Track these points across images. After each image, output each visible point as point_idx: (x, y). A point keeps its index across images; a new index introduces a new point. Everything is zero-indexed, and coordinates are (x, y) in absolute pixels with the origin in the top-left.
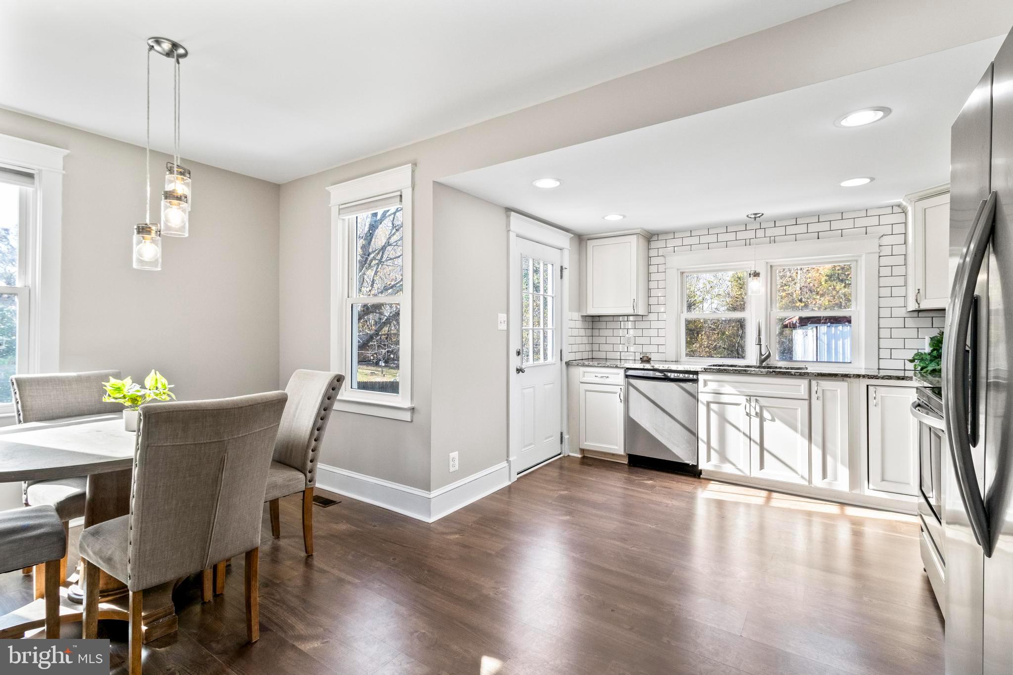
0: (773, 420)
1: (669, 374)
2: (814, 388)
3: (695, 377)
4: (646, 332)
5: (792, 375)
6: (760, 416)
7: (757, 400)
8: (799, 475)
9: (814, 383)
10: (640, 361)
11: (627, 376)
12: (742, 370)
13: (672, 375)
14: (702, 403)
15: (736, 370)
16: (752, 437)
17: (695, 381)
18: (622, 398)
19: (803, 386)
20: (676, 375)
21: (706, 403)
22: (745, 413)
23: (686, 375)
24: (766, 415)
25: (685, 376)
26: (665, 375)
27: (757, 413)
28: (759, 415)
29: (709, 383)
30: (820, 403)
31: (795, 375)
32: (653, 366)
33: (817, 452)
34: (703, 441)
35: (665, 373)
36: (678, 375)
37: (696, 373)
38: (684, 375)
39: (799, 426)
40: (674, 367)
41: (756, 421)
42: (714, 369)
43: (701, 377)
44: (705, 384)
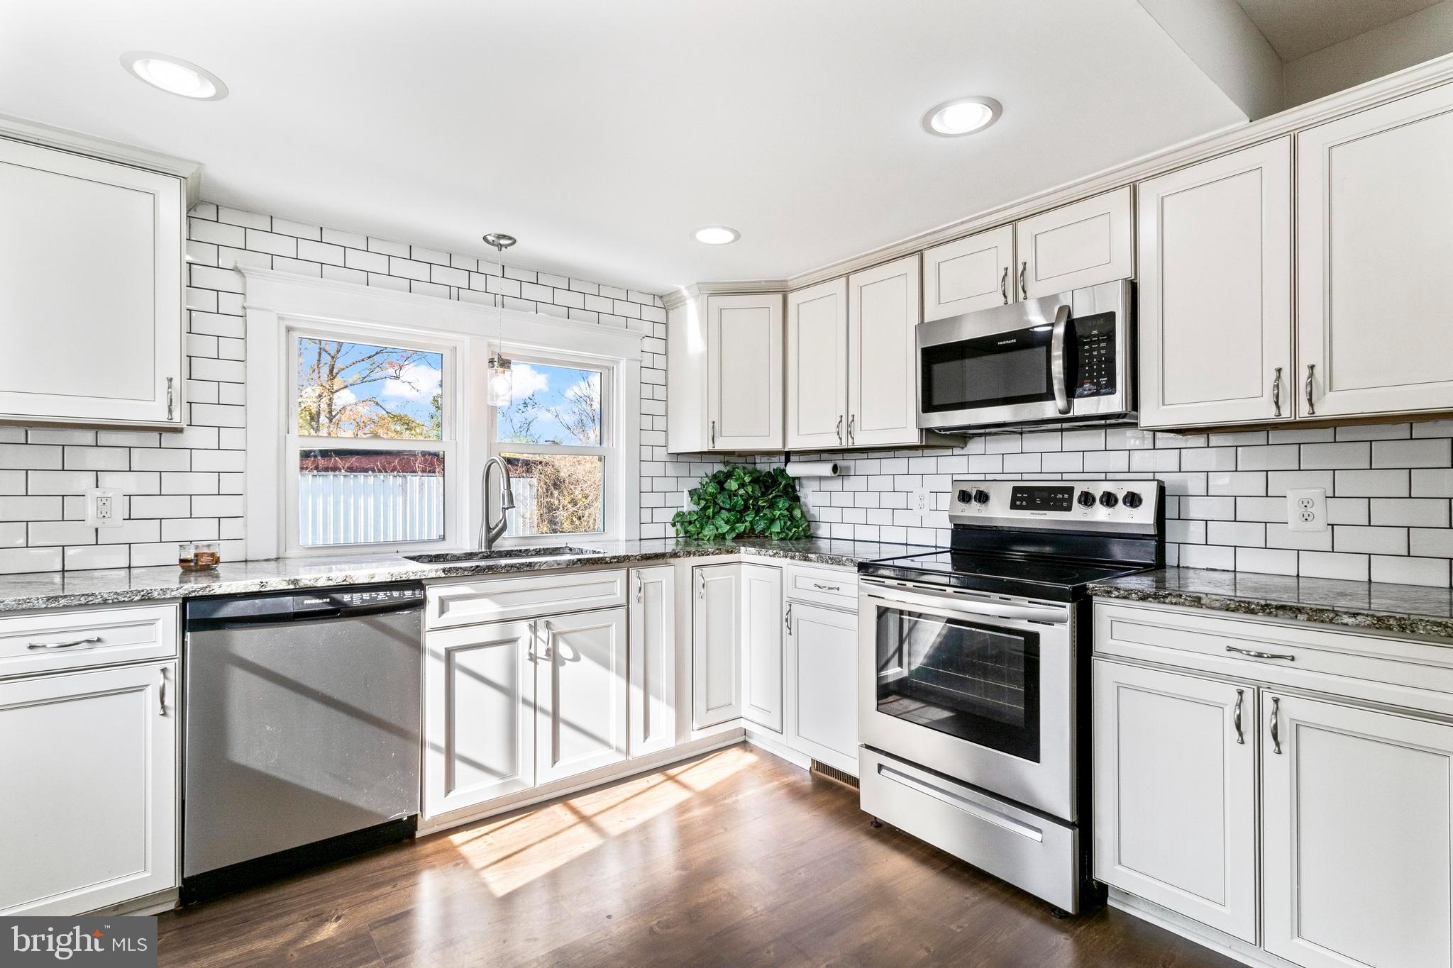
0: (576, 659)
1: (346, 598)
2: (635, 583)
3: (418, 594)
4: (170, 483)
5: (607, 563)
6: (553, 655)
7: (548, 624)
8: (612, 748)
9: (633, 573)
10: (179, 570)
11: (188, 624)
12: (523, 564)
13: (356, 600)
14: (436, 655)
15: (512, 566)
16: (539, 703)
17: (419, 604)
18: (170, 700)
19: (619, 581)
20: (366, 596)
21: (443, 653)
22: (528, 657)
23: (396, 594)
24: (564, 651)
25: (391, 597)
26: (333, 602)
27: (548, 651)
28: (551, 653)
29: (452, 604)
30: (641, 606)
31: (611, 563)
32: (295, 582)
33: (637, 694)
34: (436, 748)
35: (337, 596)
36: (374, 594)
37: (418, 584)
38: (388, 593)
39: (613, 657)
40: (361, 575)
41: (545, 667)
42: (465, 569)
43: (433, 594)
44: (442, 610)
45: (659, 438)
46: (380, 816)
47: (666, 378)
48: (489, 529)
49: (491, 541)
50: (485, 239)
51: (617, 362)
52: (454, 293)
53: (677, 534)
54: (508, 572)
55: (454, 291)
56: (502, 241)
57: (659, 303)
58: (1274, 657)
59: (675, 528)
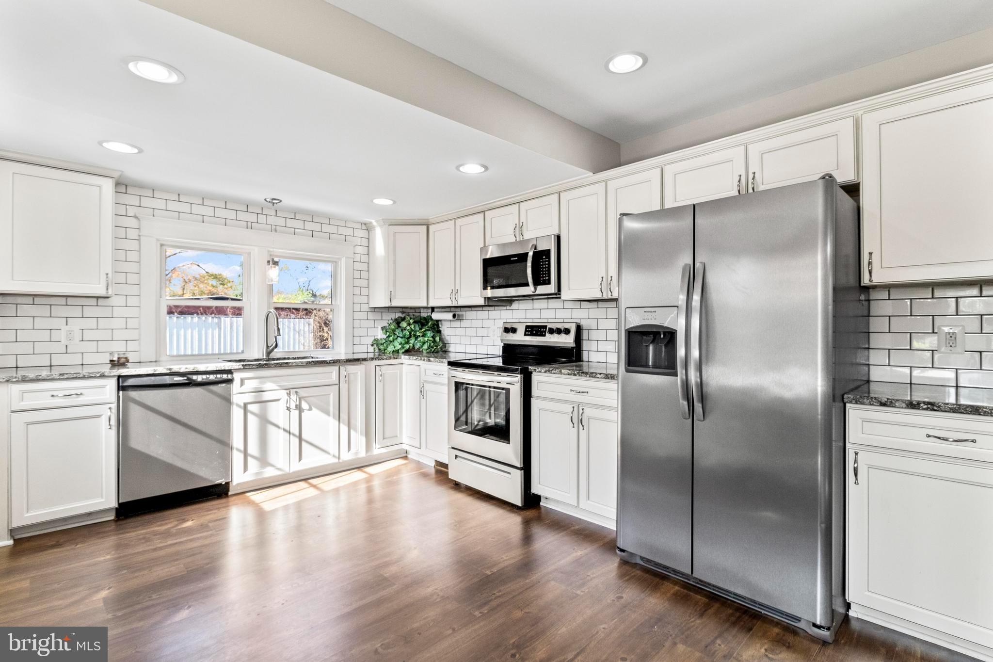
0: (310, 409)
1: (194, 377)
2: (343, 373)
3: (230, 376)
4: (102, 323)
5: (327, 363)
6: (299, 408)
7: (296, 392)
8: (331, 455)
9: (342, 368)
10: (110, 365)
11: (120, 388)
12: (282, 363)
13: (199, 378)
14: (238, 405)
15: (277, 364)
16: (292, 431)
17: (229, 381)
18: (114, 422)
19: (334, 372)
20: (204, 377)
21: (242, 405)
22: (286, 408)
23: (219, 376)
24: (305, 405)
25: (216, 378)
26: (188, 379)
27: (296, 405)
28: (298, 407)
29: (246, 382)
30: (346, 385)
31: (330, 363)
32: (170, 369)
33: (344, 429)
34: (238, 450)
35: (190, 376)
36: (208, 376)
37: (229, 372)
38: (215, 376)
39: (331, 409)
40: (202, 368)
41: (295, 413)
42: (253, 365)
43: (237, 376)
44: (242, 383)
45: (365, 299)
46: (212, 481)
47: (368, 267)
48: (268, 347)
49: (269, 353)
50: (265, 200)
51: (340, 259)
52: (249, 226)
53: (374, 351)
54: (275, 367)
55: (249, 224)
56: (273, 201)
57: (364, 227)
58: (583, 392)
59: (373, 347)
